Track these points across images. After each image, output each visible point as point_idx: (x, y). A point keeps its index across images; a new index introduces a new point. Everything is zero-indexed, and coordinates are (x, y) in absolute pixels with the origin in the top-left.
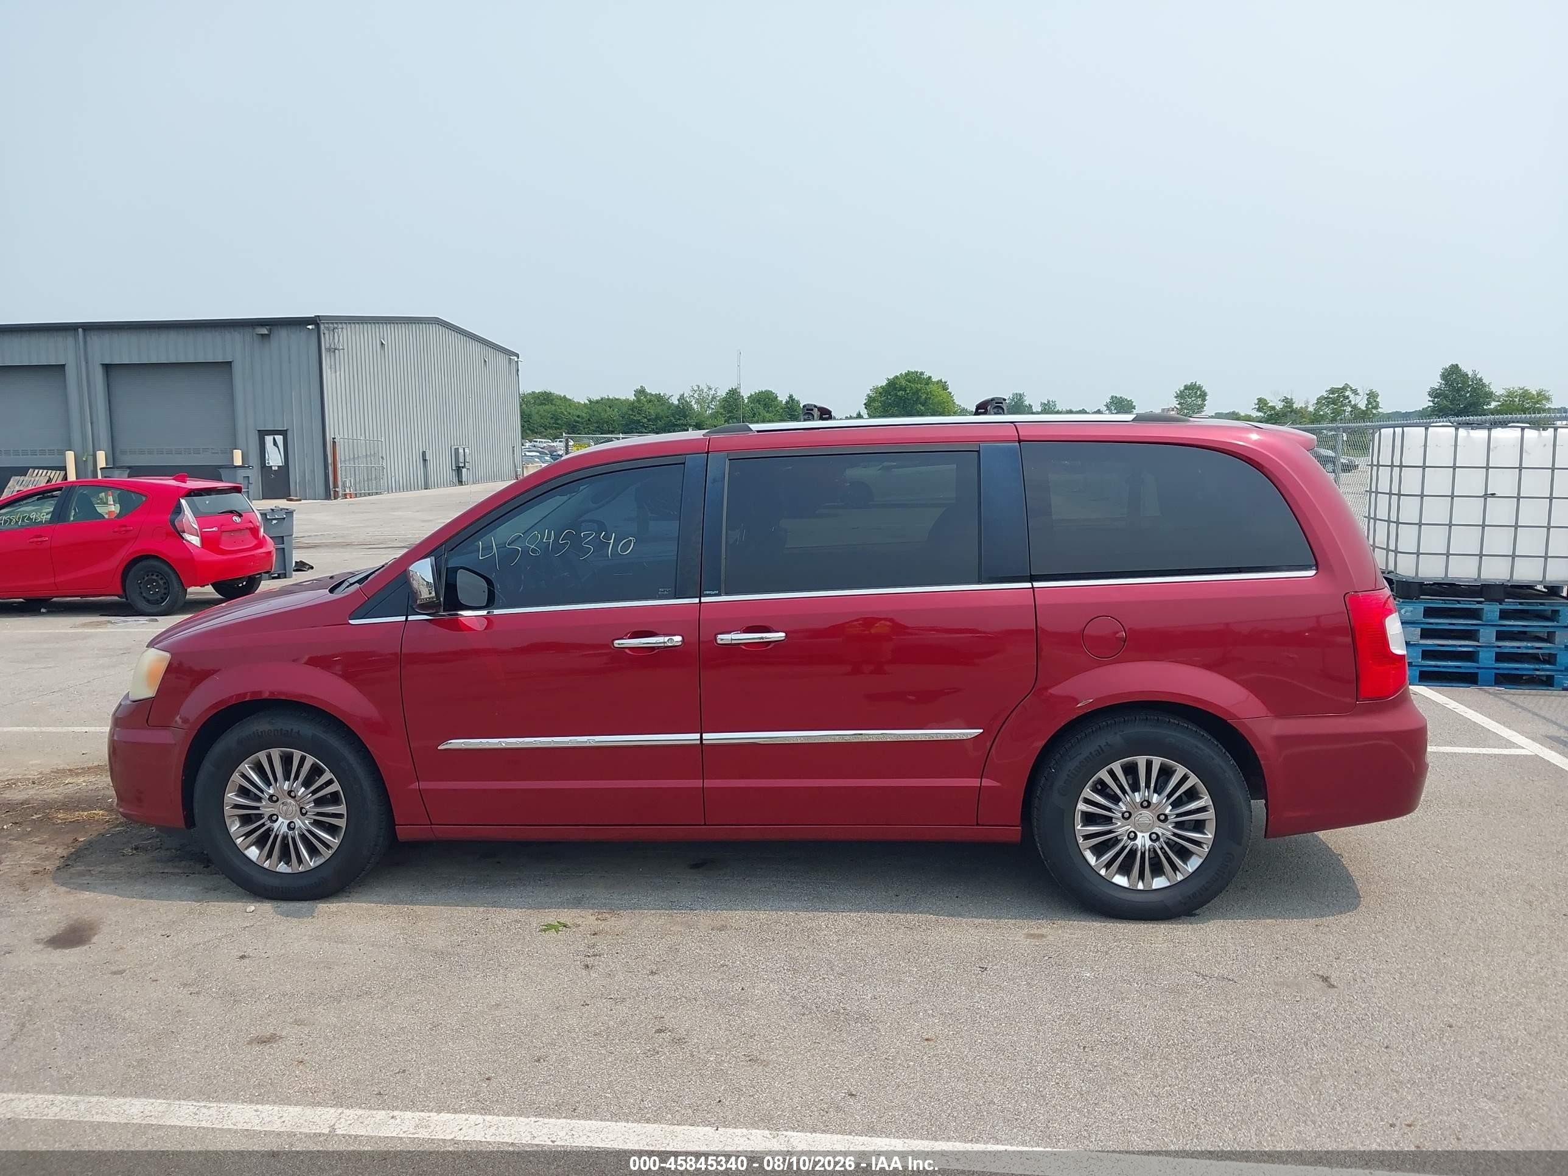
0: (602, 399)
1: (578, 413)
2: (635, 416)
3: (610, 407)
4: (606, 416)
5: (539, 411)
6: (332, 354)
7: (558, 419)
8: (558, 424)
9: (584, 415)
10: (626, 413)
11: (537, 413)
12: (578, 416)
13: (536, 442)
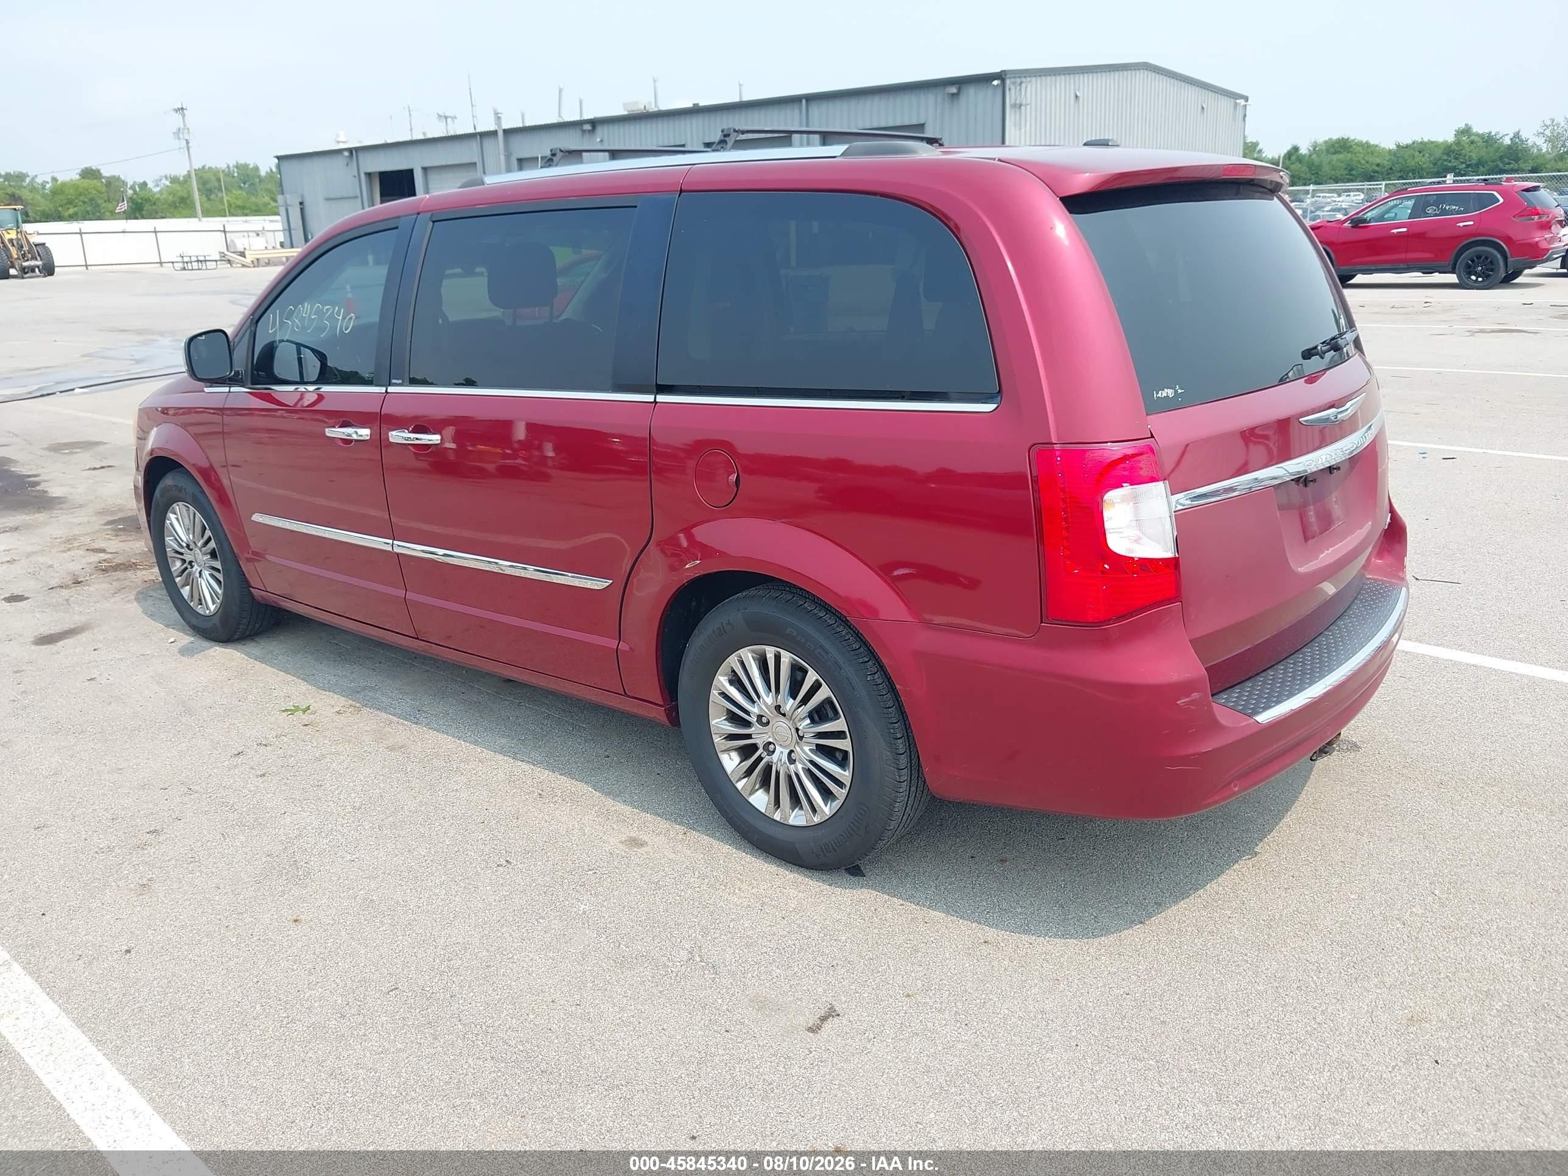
0: (1413, 143)
1: (1378, 161)
2: (1450, 161)
3: (1420, 152)
4: (1413, 163)
5: (1331, 161)
6: (1017, 110)
7: (1352, 170)
8: (1352, 175)
9: (1386, 163)
10: (1440, 159)
11: (1329, 163)
12: (1378, 165)
13: (1319, 197)
